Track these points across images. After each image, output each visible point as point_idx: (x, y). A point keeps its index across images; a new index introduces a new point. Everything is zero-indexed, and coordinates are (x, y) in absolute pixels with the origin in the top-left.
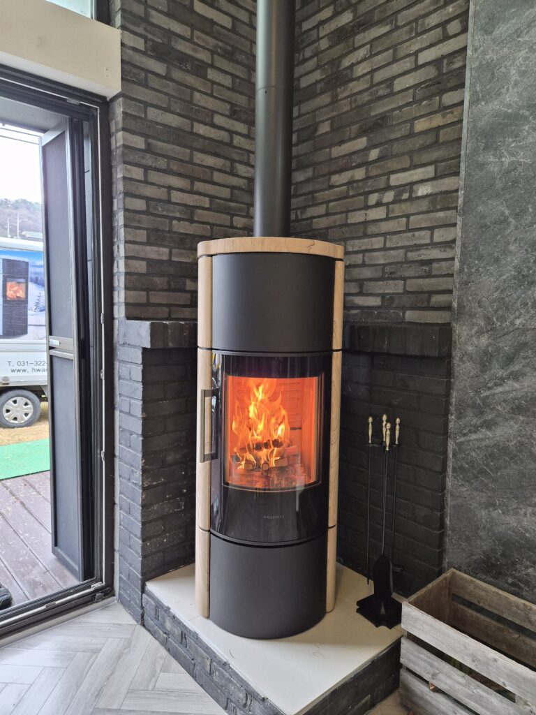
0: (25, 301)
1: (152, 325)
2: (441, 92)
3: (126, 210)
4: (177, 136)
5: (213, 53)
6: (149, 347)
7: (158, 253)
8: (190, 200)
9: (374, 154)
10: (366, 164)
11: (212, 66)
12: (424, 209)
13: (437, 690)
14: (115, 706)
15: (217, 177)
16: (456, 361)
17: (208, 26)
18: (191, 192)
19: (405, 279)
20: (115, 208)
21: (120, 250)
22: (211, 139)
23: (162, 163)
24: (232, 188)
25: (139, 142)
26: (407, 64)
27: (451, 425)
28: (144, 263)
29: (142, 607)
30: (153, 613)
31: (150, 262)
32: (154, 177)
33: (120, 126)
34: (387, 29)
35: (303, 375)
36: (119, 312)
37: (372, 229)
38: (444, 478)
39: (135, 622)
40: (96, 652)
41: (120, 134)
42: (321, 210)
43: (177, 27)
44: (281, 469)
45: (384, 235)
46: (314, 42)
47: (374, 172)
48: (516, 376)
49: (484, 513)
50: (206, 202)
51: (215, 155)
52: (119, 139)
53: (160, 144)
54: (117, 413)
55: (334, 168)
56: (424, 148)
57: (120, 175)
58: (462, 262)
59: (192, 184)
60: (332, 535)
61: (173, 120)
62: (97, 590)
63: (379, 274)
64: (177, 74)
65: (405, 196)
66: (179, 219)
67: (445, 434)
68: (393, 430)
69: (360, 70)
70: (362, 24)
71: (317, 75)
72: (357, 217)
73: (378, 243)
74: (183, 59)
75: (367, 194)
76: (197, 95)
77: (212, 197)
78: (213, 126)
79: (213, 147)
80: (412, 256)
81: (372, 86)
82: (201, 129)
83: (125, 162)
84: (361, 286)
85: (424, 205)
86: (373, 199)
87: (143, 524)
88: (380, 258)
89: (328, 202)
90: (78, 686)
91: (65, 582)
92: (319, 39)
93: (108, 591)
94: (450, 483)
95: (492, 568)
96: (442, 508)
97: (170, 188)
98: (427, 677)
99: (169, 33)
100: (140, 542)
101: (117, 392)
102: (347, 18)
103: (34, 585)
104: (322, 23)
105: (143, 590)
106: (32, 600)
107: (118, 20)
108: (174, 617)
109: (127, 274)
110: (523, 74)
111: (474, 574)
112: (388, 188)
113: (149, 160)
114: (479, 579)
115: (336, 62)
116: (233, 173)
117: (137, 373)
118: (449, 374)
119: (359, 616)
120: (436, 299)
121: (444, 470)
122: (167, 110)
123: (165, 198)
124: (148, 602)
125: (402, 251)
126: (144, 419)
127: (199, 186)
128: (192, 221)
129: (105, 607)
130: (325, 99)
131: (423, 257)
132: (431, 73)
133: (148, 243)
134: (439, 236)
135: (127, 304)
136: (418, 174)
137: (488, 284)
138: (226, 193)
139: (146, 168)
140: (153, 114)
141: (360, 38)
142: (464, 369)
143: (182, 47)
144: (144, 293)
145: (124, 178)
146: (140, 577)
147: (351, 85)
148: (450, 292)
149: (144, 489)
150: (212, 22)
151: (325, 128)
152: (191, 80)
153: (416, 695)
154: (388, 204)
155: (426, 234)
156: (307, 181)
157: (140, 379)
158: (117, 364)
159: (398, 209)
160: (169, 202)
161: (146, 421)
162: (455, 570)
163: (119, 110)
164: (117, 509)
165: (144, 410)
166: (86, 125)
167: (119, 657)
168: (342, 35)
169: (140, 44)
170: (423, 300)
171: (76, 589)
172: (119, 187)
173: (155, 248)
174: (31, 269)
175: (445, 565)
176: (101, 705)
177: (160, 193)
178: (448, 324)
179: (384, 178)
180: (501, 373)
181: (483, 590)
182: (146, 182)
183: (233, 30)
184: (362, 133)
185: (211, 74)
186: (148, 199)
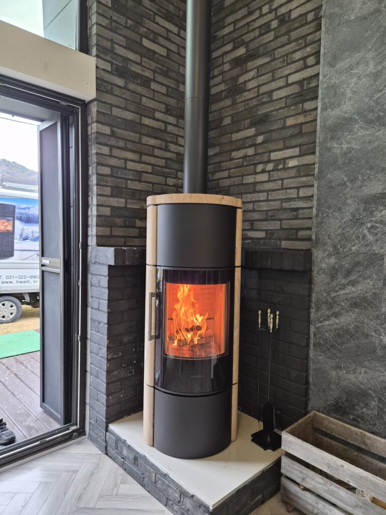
0: (13, 233)
1: (115, 250)
2: (303, 101)
3: (98, 174)
4: (132, 126)
5: (154, 72)
6: (113, 264)
7: (119, 202)
8: (139, 167)
9: (260, 139)
10: (254, 145)
11: (154, 80)
12: (293, 175)
13: (305, 489)
14: (91, 506)
15: (157, 152)
16: (315, 274)
17: (151, 55)
18: (140, 162)
19: (281, 220)
20: (90, 172)
21: (94, 200)
22: (153, 128)
23: (121, 144)
24: (167, 159)
25: (107, 130)
26: (281, 83)
27: (312, 315)
28: (109, 209)
29: (106, 442)
30: (114, 445)
31: (113, 208)
32: (116, 152)
33: (95, 119)
34: (268, 59)
35: (216, 282)
36: (92, 241)
37: (259, 187)
38: (308, 350)
39: (100, 453)
40: (75, 472)
41: (94, 125)
42: (226, 174)
43: (131, 56)
44: (201, 345)
45: (267, 191)
46: (220, 65)
47: (260, 151)
48: (353, 283)
49: (334, 373)
50: (149, 169)
51: (156, 138)
52: (93, 128)
53: (120, 131)
54: (89, 309)
55: (233, 147)
56: (293, 136)
57: (94, 151)
58: (318, 210)
59: (141, 157)
60: (235, 389)
61: (129, 116)
62: (74, 431)
63: (264, 217)
64: (131, 86)
65: (281, 166)
66: (132, 180)
67: (308, 321)
68: (274, 319)
69: (251, 85)
70: (252, 56)
71: (222, 87)
72: (249, 179)
73: (263, 196)
74: (136, 76)
75: (255, 165)
76: (144, 99)
77: (153, 165)
78: (155, 119)
79: (154, 133)
80: (285, 205)
81: (258, 96)
82: (146, 121)
83: (98, 143)
84: (252, 225)
85: (293, 173)
86: (260, 168)
87: (107, 384)
88: (264, 207)
89: (230, 169)
90: (65, 494)
91: (51, 426)
92: (223, 63)
93: (81, 432)
94: (312, 354)
95: (340, 410)
96: (307, 371)
97: (126, 160)
98: (298, 481)
99: (126, 59)
100: (105, 397)
101: (90, 295)
102: (242, 51)
103: (29, 429)
104: (226, 53)
105: (107, 430)
106: (29, 438)
107: (94, 51)
108: (129, 446)
109: (97, 216)
110: (354, 93)
111: (328, 414)
112: (270, 161)
113: (113, 142)
114: (332, 417)
115: (235, 79)
116: (166, 149)
117: (105, 282)
118: (310, 282)
119: (253, 443)
120: (302, 234)
121: (308, 346)
122: (125, 109)
123: (123, 166)
124: (110, 437)
125: (279, 202)
126: (109, 313)
127: (145, 158)
128: (140, 181)
129: (80, 443)
130: (228, 102)
131: (292, 206)
132: (296, 89)
133: (112, 196)
134: (303, 192)
135: (97, 236)
136: (288, 153)
137: (334, 224)
138: (162, 162)
139: (111, 147)
140: (116, 112)
141: (250, 65)
142: (320, 279)
143: (135, 68)
144: (108, 229)
145: (97, 154)
146: (105, 421)
147: (245, 94)
148: (310, 228)
149: (108, 360)
150: (154, 52)
151: (227, 121)
152: (139, 89)
153: (292, 494)
154: (269, 171)
155: (294, 191)
156: (216, 155)
157: (106, 285)
158: (89, 276)
159: (276, 175)
160: (125, 168)
161: (110, 314)
162: (315, 412)
163: (94, 109)
164: (88, 375)
165: (109, 307)
166: (71, 118)
167: (92, 475)
168: (239, 62)
169: (108, 67)
170: (293, 234)
171: (60, 431)
172: (93, 159)
173: (116, 199)
174: (17, 211)
175: (309, 408)
176: (82, 505)
177: (121, 163)
178: (310, 250)
179: (266, 155)
180: (343, 281)
181: (334, 424)
182: (111, 156)
183: (168, 57)
184: (252, 125)
185: (153, 86)
186: (112, 167)
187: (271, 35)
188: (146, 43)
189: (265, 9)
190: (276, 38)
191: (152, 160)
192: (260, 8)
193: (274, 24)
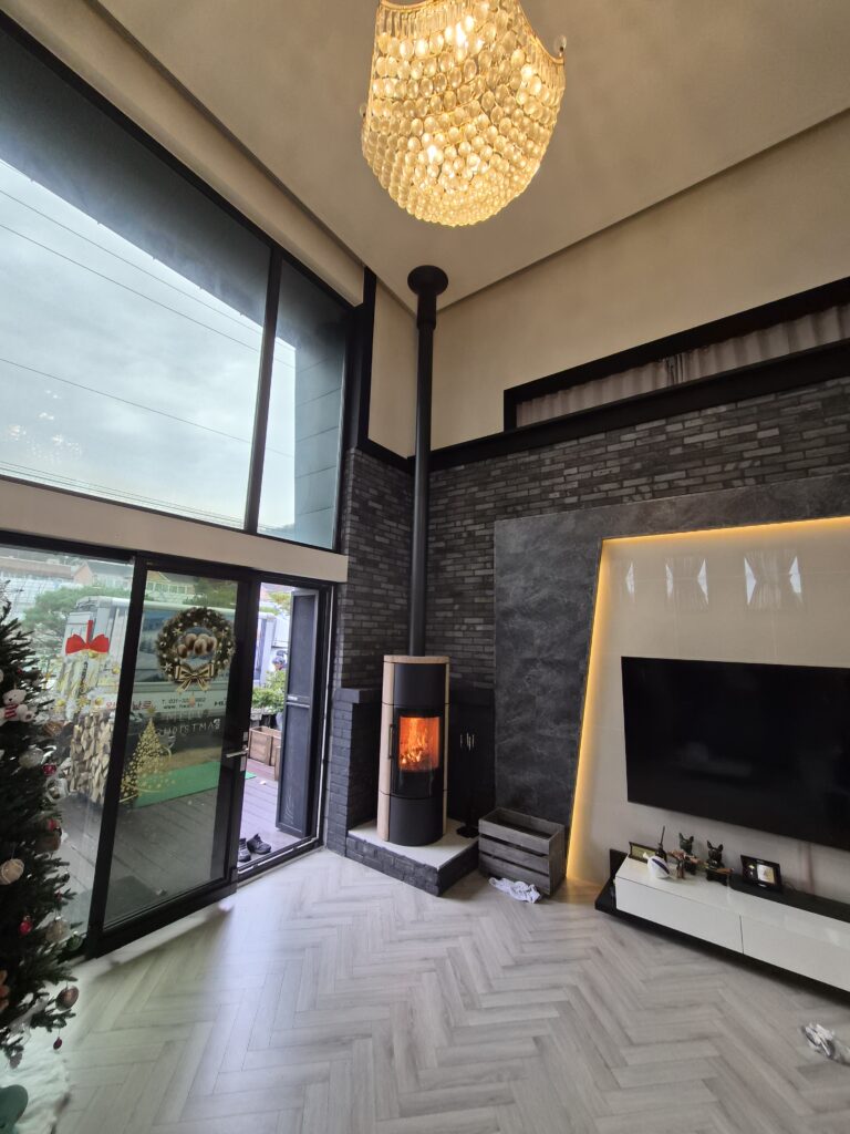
1: (361, 693)
2: (485, 589)
3: (344, 634)
4: (368, 597)
6: (357, 701)
7: (355, 653)
9: (457, 607)
10: (452, 610)
11: (381, 562)
15: (382, 612)
16: (496, 707)
17: (380, 545)
18: (371, 621)
19: (472, 666)
21: (340, 653)
23: (360, 610)
25: (351, 602)
26: (470, 573)
27: (496, 737)
29: (346, 846)
30: (354, 847)
31: (353, 659)
32: (357, 617)
33: (344, 596)
34: (460, 556)
35: (432, 716)
36: (337, 684)
37: (456, 641)
38: (494, 762)
39: (339, 856)
40: (327, 870)
41: (343, 600)
43: (368, 549)
44: (422, 762)
45: (462, 645)
47: (457, 615)
48: (519, 714)
49: (510, 777)
50: (376, 625)
52: (343, 602)
53: (359, 601)
54: (331, 738)
56: (479, 610)
57: (342, 618)
58: (497, 663)
59: (372, 617)
61: (365, 590)
62: (314, 842)
63: (460, 663)
64: (368, 569)
65: (471, 629)
66: (365, 635)
67: (493, 741)
68: (471, 740)
69: (449, 569)
70: (451, 550)
72: (449, 634)
73: (459, 648)
74: (370, 562)
75: (453, 624)
76: (375, 576)
77: (378, 622)
78: (380, 588)
79: (381, 598)
80: (476, 656)
81: (454, 577)
82: (375, 591)
83: (346, 613)
85: (479, 635)
86: (457, 627)
87: (349, 797)
88: (460, 655)
89: (434, 624)
94: (496, 765)
97: (362, 621)
98: (490, 852)
99: (365, 552)
100: (347, 807)
101: (333, 726)
102: (442, 544)
105: (347, 835)
107: (347, 551)
108: (369, 844)
109: (342, 665)
110: (514, 595)
111: (507, 808)
112: (463, 624)
113: (355, 610)
114: (510, 810)
116: (388, 609)
117: (349, 716)
118: (494, 713)
119: (458, 835)
120: (488, 678)
121: (494, 759)
122: (363, 586)
124: (351, 842)
125: (470, 653)
126: (352, 740)
127: (374, 618)
128: (370, 635)
130: (432, 576)
131: (480, 658)
132: (479, 580)
133: (353, 649)
134: (487, 649)
135: (341, 680)
136: (476, 620)
137: (507, 675)
138: (384, 619)
139: (354, 614)
140: (359, 589)
141: (449, 555)
142: (500, 711)
143: (370, 557)
144: (349, 674)
145: (345, 620)
146: (345, 829)
147: (445, 574)
148: (492, 674)
152: (372, 570)
154: (463, 631)
155: (481, 647)
157: (350, 719)
158: (333, 711)
159: (469, 634)
162: (499, 807)
163: (345, 589)
165: (352, 736)
167: (341, 869)
168: (439, 551)
170: (481, 677)
172: (341, 623)
173: (359, 651)
175: (496, 806)
177: (358, 624)
178: (493, 690)
179: (461, 619)
180: (514, 713)
182: (353, 620)
183: (390, 545)
184: (451, 596)
185: (381, 566)
186: (353, 628)
187: (462, 542)
188: (378, 538)
189: (458, 523)
190: (465, 544)
191: (378, 618)
192: (455, 521)
193: (465, 535)
